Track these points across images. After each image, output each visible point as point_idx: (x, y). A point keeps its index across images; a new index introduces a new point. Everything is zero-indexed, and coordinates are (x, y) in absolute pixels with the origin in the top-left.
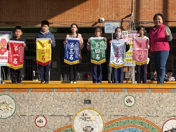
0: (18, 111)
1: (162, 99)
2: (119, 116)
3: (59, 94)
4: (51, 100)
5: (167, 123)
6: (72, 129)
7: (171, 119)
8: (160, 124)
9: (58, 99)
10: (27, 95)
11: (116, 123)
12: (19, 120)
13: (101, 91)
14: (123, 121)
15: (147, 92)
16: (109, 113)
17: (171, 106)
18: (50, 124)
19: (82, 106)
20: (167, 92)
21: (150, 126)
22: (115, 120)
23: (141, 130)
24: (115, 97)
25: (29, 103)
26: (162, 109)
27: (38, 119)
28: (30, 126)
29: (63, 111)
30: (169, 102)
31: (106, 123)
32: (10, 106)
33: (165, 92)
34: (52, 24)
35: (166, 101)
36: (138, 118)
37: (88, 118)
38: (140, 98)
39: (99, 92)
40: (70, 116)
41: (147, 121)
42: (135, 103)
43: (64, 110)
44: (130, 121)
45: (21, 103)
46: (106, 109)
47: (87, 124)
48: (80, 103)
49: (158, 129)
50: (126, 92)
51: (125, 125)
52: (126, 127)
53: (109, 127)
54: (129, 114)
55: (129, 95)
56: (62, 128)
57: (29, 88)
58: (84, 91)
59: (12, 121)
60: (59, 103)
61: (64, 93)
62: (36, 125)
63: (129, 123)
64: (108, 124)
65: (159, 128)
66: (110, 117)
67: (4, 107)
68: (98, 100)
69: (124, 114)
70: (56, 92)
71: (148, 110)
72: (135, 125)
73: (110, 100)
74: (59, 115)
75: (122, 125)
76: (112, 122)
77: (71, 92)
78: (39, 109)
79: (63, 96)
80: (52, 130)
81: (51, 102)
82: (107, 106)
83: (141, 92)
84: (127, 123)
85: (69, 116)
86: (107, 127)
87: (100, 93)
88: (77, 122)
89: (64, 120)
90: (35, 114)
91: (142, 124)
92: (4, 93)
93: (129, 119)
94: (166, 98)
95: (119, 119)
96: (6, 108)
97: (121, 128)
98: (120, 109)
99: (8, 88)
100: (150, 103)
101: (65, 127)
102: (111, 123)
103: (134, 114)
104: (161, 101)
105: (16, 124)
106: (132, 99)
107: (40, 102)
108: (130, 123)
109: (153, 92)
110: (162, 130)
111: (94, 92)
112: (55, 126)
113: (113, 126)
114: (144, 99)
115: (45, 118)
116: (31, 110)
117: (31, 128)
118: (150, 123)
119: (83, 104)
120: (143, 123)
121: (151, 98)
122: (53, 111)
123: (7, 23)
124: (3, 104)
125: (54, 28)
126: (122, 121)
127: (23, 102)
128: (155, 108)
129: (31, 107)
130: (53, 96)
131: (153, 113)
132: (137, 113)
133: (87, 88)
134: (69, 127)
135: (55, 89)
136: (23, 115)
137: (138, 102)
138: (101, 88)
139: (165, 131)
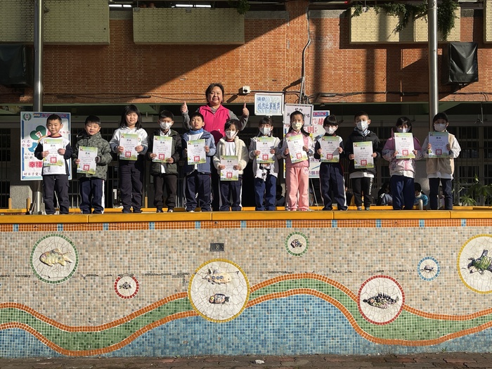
0: (82, 267)
1: (358, 240)
2: (278, 272)
3: (161, 234)
4: (145, 245)
5: (367, 284)
6: (187, 300)
7: (374, 277)
8: (355, 287)
9: (160, 242)
10: (99, 235)
11: (272, 286)
12: (84, 284)
13: (242, 227)
14: (285, 282)
15: (330, 226)
16: (258, 267)
17: (374, 253)
18: (145, 291)
19: (207, 255)
20: (367, 226)
21: (336, 290)
22: (269, 281)
23: (319, 299)
24: (269, 237)
25: (102, 251)
26: (358, 258)
27: (121, 282)
28: (106, 295)
29: (170, 266)
30: (371, 245)
31: (254, 287)
32: (66, 257)
33: (364, 226)
34: (150, 97)
35: (366, 242)
36: (313, 275)
37: (218, 278)
38: (316, 237)
39: (239, 227)
40: (184, 274)
41: (330, 281)
42: (307, 248)
43: (172, 263)
44: (298, 282)
45: (86, 251)
46: (253, 259)
47: (217, 289)
48: (202, 249)
49: (351, 296)
50: (290, 227)
51: (290, 290)
52: (292, 294)
53: (259, 294)
54: (296, 270)
55: (296, 233)
56: (168, 298)
57: (102, 223)
58: (210, 227)
59: (70, 287)
60: (163, 250)
61: (172, 231)
62: (118, 294)
63: (296, 285)
64: (257, 288)
65: (353, 294)
66: (261, 276)
67: (53, 260)
68: (237, 243)
69: (288, 270)
70: (156, 228)
71: (332, 261)
72: (308, 290)
73: (261, 243)
74: (162, 274)
75: (282, 291)
76: (265, 285)
77: (186, 228)
78: (124, 261)
79: (170, 236)
80: (148, 302)
81: (145, 248)
82: (255, 254)
83: (320, 227)
84: (293, 285)
85: (181, 275)
86: (256, 294)
87: (242, 230)
88: (196, 286)
89: (172, 283)
90: (116, 272)
91: (320, 287)
92: (52, 233)
93: (296, 278)
94: (366, 237)
95: (277, 278)
96: (57, 261)
97: (281, 296)
98: (279, 259)
99: (61, 224)
100: (335, 248)
101: (173, 296)
102: (262, 286)
103: (306, 269)
104: (356, 242)
105: (78, 292)
106: (302, 241)
107: (124, 248)
108: (298, 285)
109: (341, 226)
110: (359, 297)
111: (229, 227)
112: (154, 294)
113: (266, 291)
114: (325, 240)
115: (135, 280)
116: (108, 264)
117: (108, 299)
118: (335, 285)
119: (208, 252)
120: (322, 285)
121: (338, 237)
122: (151, 266)
123: (61, 97)
124: (53, 254)
125: (152, 106)
126: (282, 283)
127: (92, 249)
128: (345, 256)
129: (108, 259)
130: (150, 237)
131: (340, 267)
132: (311, 267)
133: (216, 221)
134: (182, 297)
135: (155, 224)
136: (92, 275)
137: (314, 245)
138: (242, 221)
139: (365, 301)
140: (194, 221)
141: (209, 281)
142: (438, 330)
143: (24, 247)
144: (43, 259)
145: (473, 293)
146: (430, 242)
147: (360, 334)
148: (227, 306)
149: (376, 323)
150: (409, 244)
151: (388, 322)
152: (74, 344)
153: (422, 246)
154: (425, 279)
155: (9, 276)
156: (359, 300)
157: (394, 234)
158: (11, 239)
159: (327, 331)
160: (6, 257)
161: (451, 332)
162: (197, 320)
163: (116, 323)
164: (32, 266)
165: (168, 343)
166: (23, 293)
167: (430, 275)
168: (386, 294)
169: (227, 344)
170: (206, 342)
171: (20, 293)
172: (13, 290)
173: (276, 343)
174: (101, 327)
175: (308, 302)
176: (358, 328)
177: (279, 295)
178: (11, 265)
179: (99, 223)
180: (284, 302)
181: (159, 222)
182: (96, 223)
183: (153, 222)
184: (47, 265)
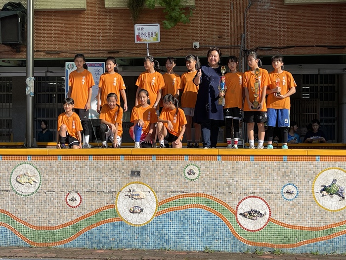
0: (44, 185)
1: (237, 170)
2: (178, 192)
3: (97, 163)
4: (86, 171)
5: (243, 202)
6: (114, 210)
7: (248, 197)
8: (233, 204)
9: (96, 169)
10: (55, 164)
11: (173, 202)
12: (45, 197)
14: (183, 199)
15: (216, 160)
16: (164, 188)
17: (248, 180)
18: (86, 203)
19: (129, 179)
20: (243, 160)
21: (219, 206)
22: (172, 198)
23: (207, 212)
24: (172, 167)
25: (57, 175)
26: (237, 183)
27: (70, 197)
28: (60, 205)
29: (103, 186)
30: (246, 174)
31: (161, 202)
32: (33, 178)
33: (241, 160)
35: (243, 172)
36: (203, 195)
37: (136, 195)
38: (206, 168)
39: (151, 159)
40: (112, 192)
41: (216, 199)
42: (199, 175)
43: (105, 184)
44: (193, 200)
45: (47, 175)
46: (160, 183)
47: (136, 203)
48: (125, 174)
49: (230, 210)
50: (187, 160)
51: (186, 205)
52: (188, 208)
53: (164, 207)
54: (191, 190)
55: (192, 164)
56: (102, 208)
58: (131, 160)
59: (36, 199)
60: (98, 175)
61: (105, 161)
62: (68, 204)
64: (163, 203)
65: (232, 209)
66: (166, 194)
67: (25, 180)
68: (149, 171)
69: (185, 190)
70: (93, 160)
71: (217, 185)
72: (199, 205)
73: (166, 171)
74: (98, 192)
75: (181, 205)
76: (169, 201)
77: (114, 160)
78: (72, 182)
79: (103, 165)
80: (88, 211)
81: (86, 173)
82: (162, 179)
83: (208, 160)
84: (189, 202)
85: (111, 192)
86: (162, 207)
87: (153, 161)
88: (121, 201)
89: (104, 198)
90: (66, 190)
91: (209, 203)
92: (24, 161)
93: (191, 196)
94: (243, 168)
95: (177, 196)
98: (179, 183)
99: (30, 156)
100: (219, 175)
101: (105, 207)
102: (167, 202)
103: (198, 191)
104: (235, 172)
105: (42, 203)
106: (197, 172)
107: (72, 173)
108: (192, 202)
109: (224, 160)
110: (237, 211)
111: (144, 160)
112: (92, 205)
113: (170, 205)
114: (212, 169)
115: (80, 195)
116: (61, 184)
117: (61, 208)
118: (219, 202)
119: (129, 176)
121: (222, 168)
122: (90, 186)
124: (24, 176)
126: (181, 200)
127: (50, 173)
128: (227, 181)
129: (61, 180)
130: (90, 165)
131: (223, 189)
132: (202, 189)
133: (134, 155)
134: (111, 208)
135: (92, 157)
136: (50, 191)
137: (204, 173)
138: (153, 155)
139: (241, 214)
140: (119, 155)
141: (129, 197)
142: (296, 237)
143: (6, 171)
144: (18, 180)
145: (324, 211)
146: (291, 172)
147: (237, 238)
148: (142, 215)
149: (249, 230)
150: (275, 174)
151: (258, 230)
152: (39, 238)
153: (285, 175)
154: (287, 200)
156: (236, 213)
157: (264, 166)
159: (213, 235)
161: (306, 239)
162: (121, 224)
163: (67, 225)
164: (11, 184)
165: (102, 239)
166: (5, 202)
167: (290, 197)
168: (257, 209)
169: (142, 241)
170: (127, 239)
173: (176, 242)
174: (57, 228)
175: (199, 214)
176: (236, 233)
177: (179, 208)
179: (55, 155)
180: (182, 213)
181: (95, 155)
182: (53, 155)
183: (92, 155)
184: (21, 184)
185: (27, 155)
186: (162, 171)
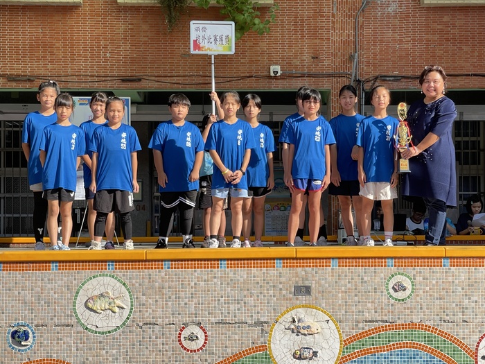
0: (138, 314)
1: (476, 282)
2: (377, 321)
3: (234, 274)
4: (215, 287)
6: (266, 355)
8: (471, 341)
9: (233, 283)
10: (160, 275)
11: (370, 338)
12: (140, 335)
13: (333, 266)
15: (441, 266)
16: (353, 315)
18: (216, 344)
19: (290, 300)
21: (448, 344)
22: (366, 332)
23: (427, 355)
24: (366, 279)
25: (163, 295)
26: (476, 305)
27: (186, 333)
28: (167, 348)
29: (245, 313)
31: (348, 339)
32: (117, 302)
33: (483, 266)
36: (420, 326)
37: (304, 328)
38: (424, 279)
39: (330, 266)
40: (262, 323)
41: (441, 333)
42: (412, 292)
43: (248, 310)
44: (402, 334)
45: (143, 295)
46: (346, 306)
47: (304, 342)
48: (284, 292)
49: (467, 351)
50: (392, 266)
51: (391, 343)
52: (394, 348)
53: (353, 348)
54: (399, 318)
55: (399, 274)
56: (243, 352)
58: (293, 266)
59: (123, 338)
60: (236, 294)
61: (248, 270)
62: (183, 347)
63: (399, 338)
64: (352, 341)
65: (469, 349)
66: (357, 325)
67: (103, 305)
68: (327, 285)
69: (389, 318)
70: (228, 267)
71: (444, 308)
72: (414, 343)
73: (356, 285)
74: (236, 323)
75: (383, 344)
76: (361, 338)
77: (264, 267)
78: (189, 307)
79: (245, 276)
80: (219, 357)
81: (215, 291)
82: (349, 299)
83: (428, 266)
84: (396, 337)
85: (259, 323)
86: (350, 348)
87: (332, 269)
88: (278, 338)
90: (179, 321)
91: (429, 340)
92: (101, 272)
93: (400, 328)
95: (376, 329)
97: (381, 351)
98: (378, 306)
99: (112, 261)
100: (447, 292)
101: (250, 350)
102: (358, 339)
103: (412, 318)
104: (472, 286)
105: (133, 345)
106: (407, 283)
107: (189, 291)
108: (402, 338)
109: (454, 266)
110: (476, 353)
111: (317, 266)
112: (226, 347)
113: (363, 345)
114: (434, 282)
115: (204, 330)
116: (170, 311)
117: (169, 353)
118: (448, 338)
119: (291, 296)
120: (432, 337)
121: (450, 279)
122: (222, 313)
123: (11, 78)
124: (102, 298)
126: (382, 334)
127: (150, 291)
128: (460, 302)
129: (170, 304)
130: (221, 277)
131: (454, 315)
132: (418, 315)
133: (300, 259)
134: (260, 351)
135: (226, 262)
136: (150, 324)
137: (420, 289)
138: (333, 258)
140: (274, 259)
141: (293, 332)
143: (65, 290)
144: (90, 305)
148: (315, 363)
155: (46, 326)
156: (476, 356)
158: (49, 280)
160: (43, 302)
164: (75, 313)
166: (64, 346)
171: (61, 346)
172: (51, 343)
175: (414, 358)
177: (379, 350)
178: (48, 313)
179: (158, 261)
180: (385, 358)
181: (231, 260)
182: (155, 261)
183: (224, 260)
184: (95, 312)
185: (106, 261)
186: (349, 285)
